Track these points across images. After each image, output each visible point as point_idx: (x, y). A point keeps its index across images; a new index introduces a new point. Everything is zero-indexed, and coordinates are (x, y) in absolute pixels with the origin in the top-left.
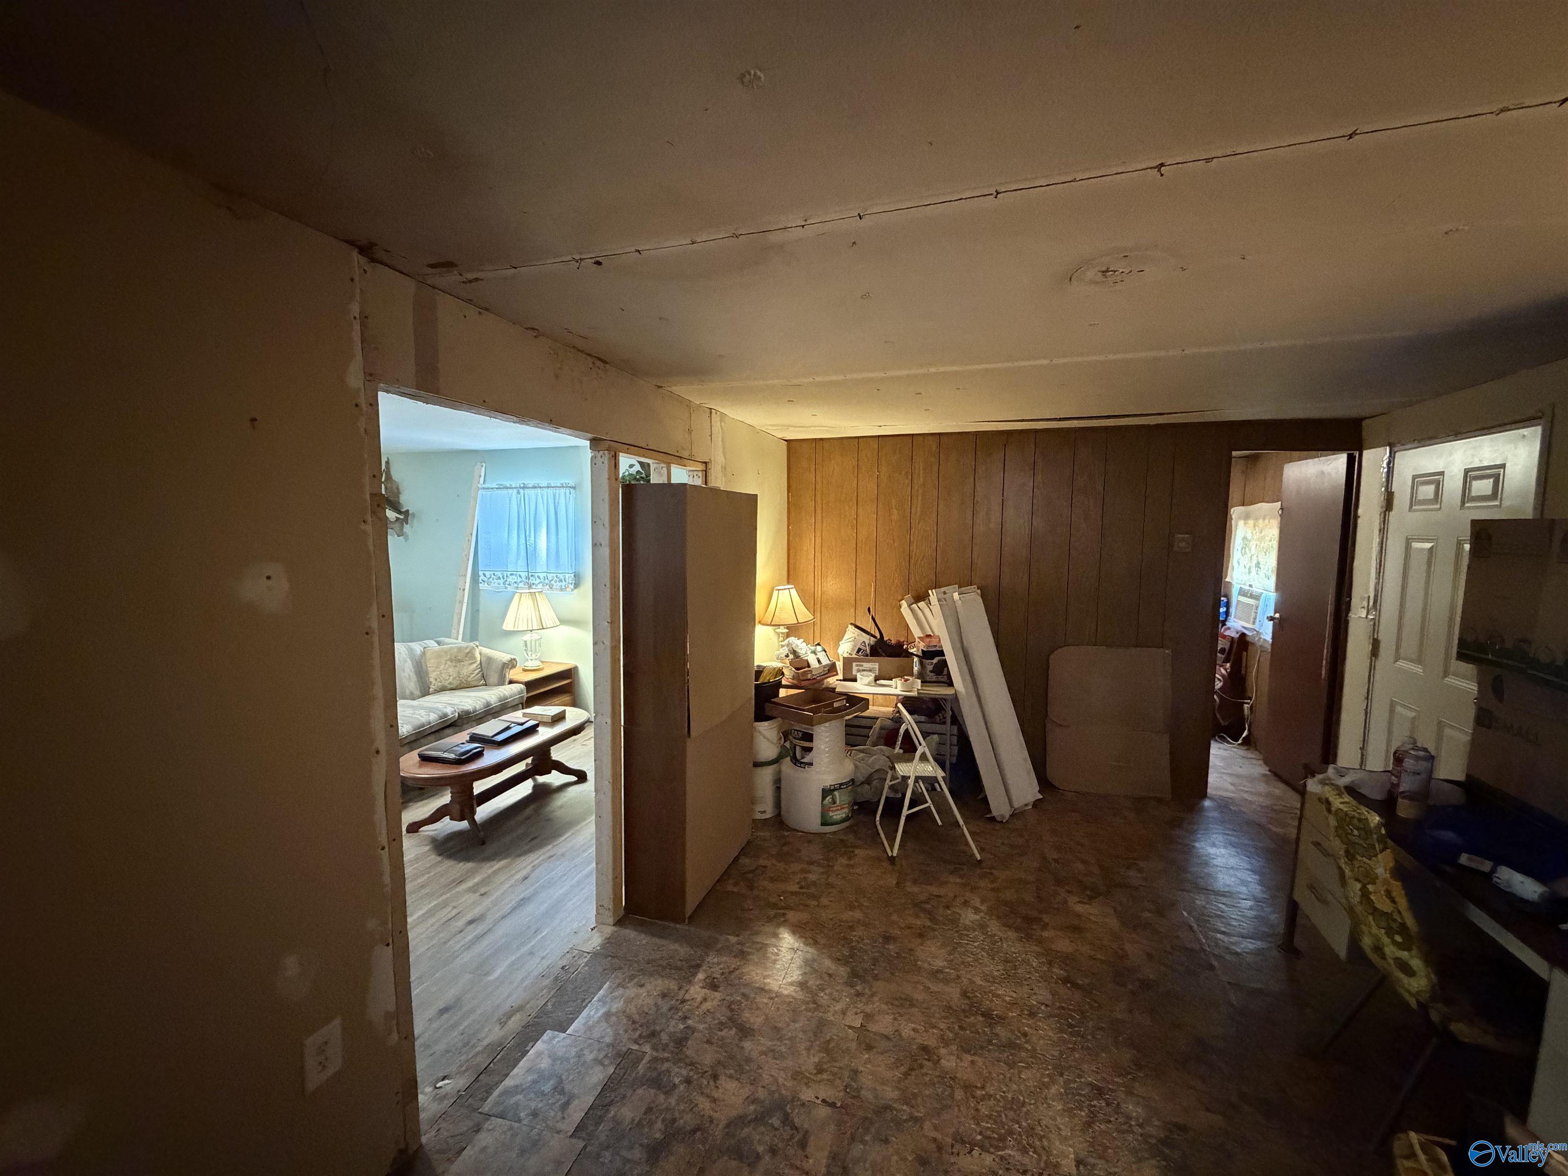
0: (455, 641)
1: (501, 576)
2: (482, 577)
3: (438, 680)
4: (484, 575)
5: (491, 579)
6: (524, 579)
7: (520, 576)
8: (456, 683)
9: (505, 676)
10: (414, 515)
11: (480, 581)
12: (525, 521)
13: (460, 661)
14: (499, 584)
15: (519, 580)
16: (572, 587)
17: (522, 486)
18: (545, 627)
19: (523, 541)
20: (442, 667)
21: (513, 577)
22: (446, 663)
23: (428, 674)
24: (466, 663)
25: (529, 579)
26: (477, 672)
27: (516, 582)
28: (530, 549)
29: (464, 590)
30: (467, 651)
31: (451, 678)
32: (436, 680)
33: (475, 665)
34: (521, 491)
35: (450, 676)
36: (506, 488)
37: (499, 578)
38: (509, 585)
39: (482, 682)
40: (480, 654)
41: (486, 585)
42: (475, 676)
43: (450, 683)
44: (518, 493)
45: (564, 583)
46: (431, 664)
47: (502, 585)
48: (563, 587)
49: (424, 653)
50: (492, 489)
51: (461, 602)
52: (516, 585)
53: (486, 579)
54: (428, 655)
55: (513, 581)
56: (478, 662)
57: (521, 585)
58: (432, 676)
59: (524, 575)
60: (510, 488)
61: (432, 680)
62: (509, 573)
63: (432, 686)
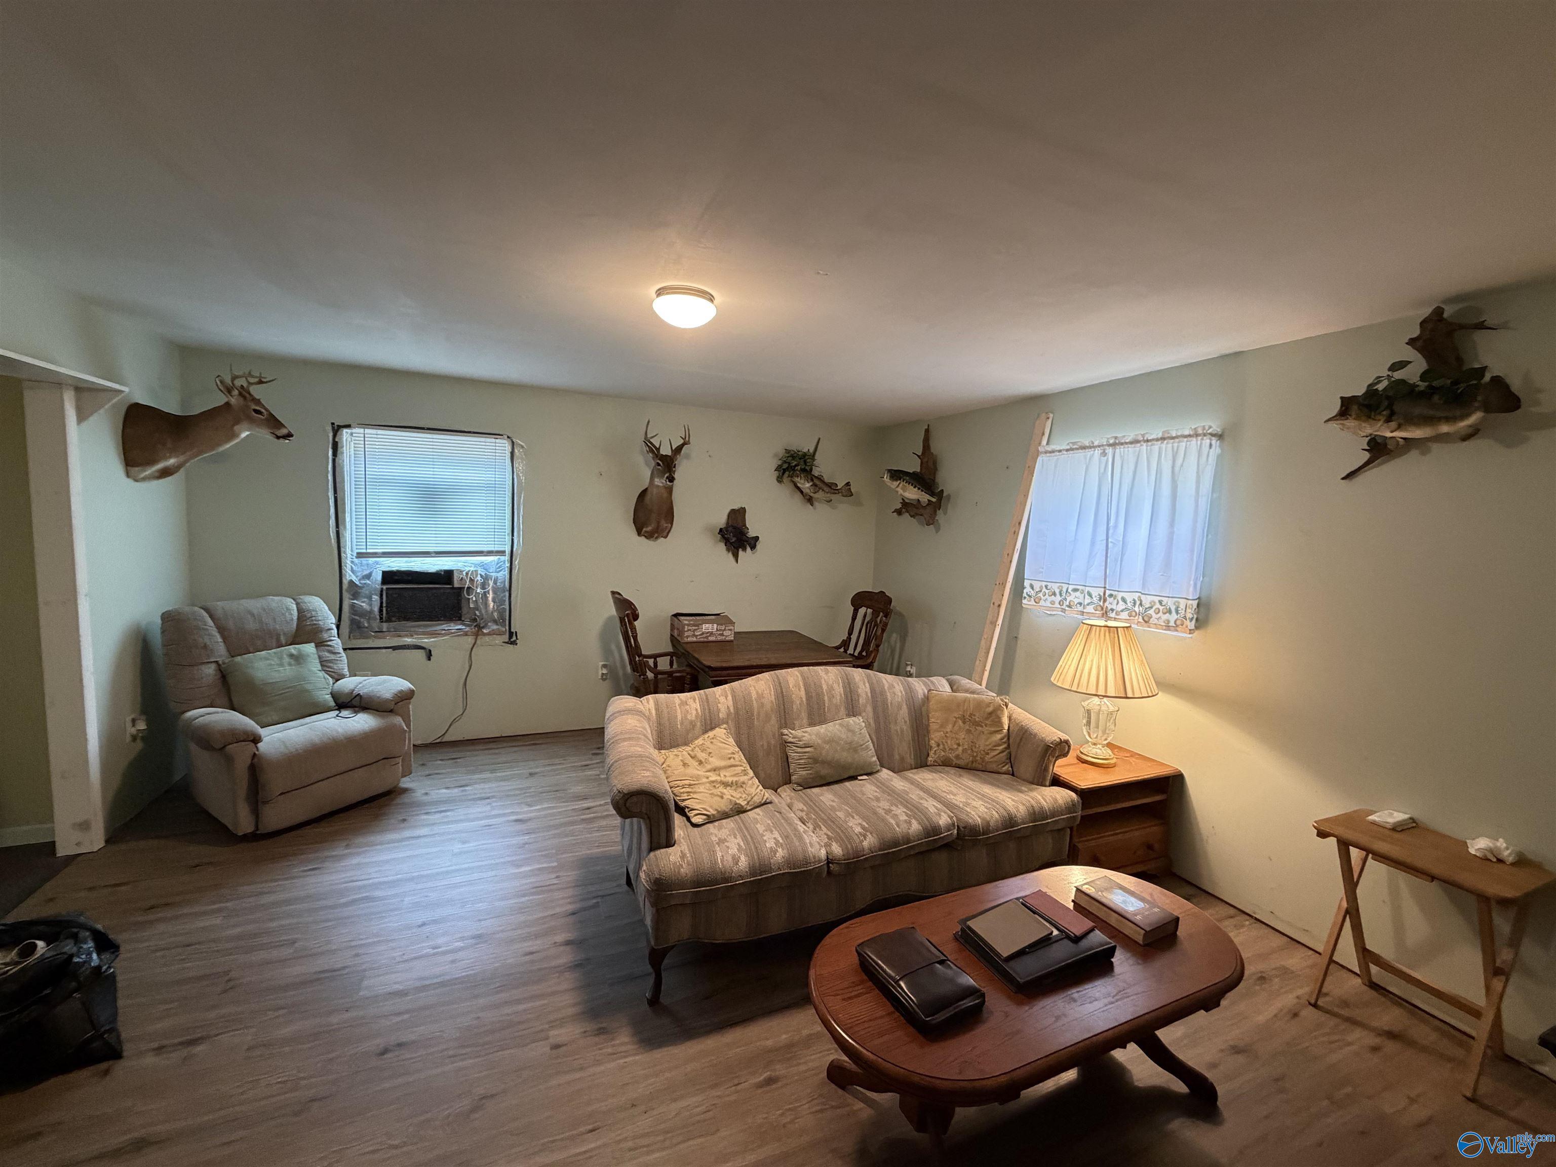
0: (977, 686)
1: (1057, 592)
2: (1027, 590)
3: (941, 746)
4: (1032, 587)
5: (1041, 595)
6: (1095, 600)
7: (1090, 595)
8: (966, 759)
9: (1046, 769)
10: (949, 496)
11: (1025, 595)
12: (1110, 502)
13: (977, 724)
14: (1053, 603)
15: (1088, 600)
16: (1192, 625)
17: (1111, 441)
18: (1130, 694)
19: (1102, 536)
20: (949, 728)
21: (1078, 594)
22: (955, 723)
23: (928, 732)
24: (986, 729)
25: (1105, 601)
26: (1001, 748)
27: (1080, 604)
28: (1114, 551)
29: (999, 606)
30: (991, 709)
31: (960, 748)
32: (938, 745)
33: (999, 736)
34: (1110, 451)
35: (959, 745)
36: (1084, 448)
37: (1054, 594)
38: (1069, 606)
39: (1007, 768)
40: (1010, 718)
41: (1033, 602)
42: (996, 755)
43: (957, 757)
44: (1104, 454)
45: (1174, 616)
46: (935, 720)
47: (1057, 605)
48: (1172, 624)
49: (927, 698)
50: (1060, 451)
51: (994, 624)
52: (1080, 608)
53: (1032, 593)
54: (932, 703)
55: (1076, 601)
56: (1005, 731)
57: (1090, 609)
58: (935, 737)
59: (1096, 592)
60: (1090, 447)
61: (932, 743)
62: (1071, 587)
63: (931, 753)
